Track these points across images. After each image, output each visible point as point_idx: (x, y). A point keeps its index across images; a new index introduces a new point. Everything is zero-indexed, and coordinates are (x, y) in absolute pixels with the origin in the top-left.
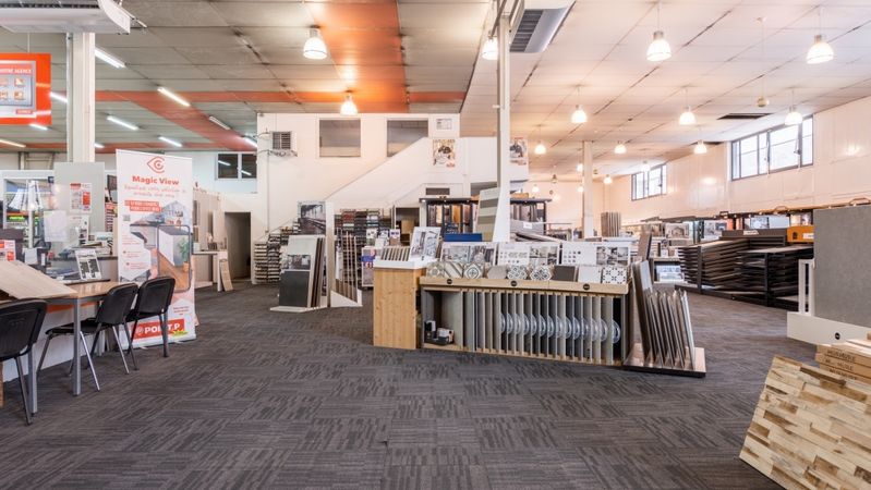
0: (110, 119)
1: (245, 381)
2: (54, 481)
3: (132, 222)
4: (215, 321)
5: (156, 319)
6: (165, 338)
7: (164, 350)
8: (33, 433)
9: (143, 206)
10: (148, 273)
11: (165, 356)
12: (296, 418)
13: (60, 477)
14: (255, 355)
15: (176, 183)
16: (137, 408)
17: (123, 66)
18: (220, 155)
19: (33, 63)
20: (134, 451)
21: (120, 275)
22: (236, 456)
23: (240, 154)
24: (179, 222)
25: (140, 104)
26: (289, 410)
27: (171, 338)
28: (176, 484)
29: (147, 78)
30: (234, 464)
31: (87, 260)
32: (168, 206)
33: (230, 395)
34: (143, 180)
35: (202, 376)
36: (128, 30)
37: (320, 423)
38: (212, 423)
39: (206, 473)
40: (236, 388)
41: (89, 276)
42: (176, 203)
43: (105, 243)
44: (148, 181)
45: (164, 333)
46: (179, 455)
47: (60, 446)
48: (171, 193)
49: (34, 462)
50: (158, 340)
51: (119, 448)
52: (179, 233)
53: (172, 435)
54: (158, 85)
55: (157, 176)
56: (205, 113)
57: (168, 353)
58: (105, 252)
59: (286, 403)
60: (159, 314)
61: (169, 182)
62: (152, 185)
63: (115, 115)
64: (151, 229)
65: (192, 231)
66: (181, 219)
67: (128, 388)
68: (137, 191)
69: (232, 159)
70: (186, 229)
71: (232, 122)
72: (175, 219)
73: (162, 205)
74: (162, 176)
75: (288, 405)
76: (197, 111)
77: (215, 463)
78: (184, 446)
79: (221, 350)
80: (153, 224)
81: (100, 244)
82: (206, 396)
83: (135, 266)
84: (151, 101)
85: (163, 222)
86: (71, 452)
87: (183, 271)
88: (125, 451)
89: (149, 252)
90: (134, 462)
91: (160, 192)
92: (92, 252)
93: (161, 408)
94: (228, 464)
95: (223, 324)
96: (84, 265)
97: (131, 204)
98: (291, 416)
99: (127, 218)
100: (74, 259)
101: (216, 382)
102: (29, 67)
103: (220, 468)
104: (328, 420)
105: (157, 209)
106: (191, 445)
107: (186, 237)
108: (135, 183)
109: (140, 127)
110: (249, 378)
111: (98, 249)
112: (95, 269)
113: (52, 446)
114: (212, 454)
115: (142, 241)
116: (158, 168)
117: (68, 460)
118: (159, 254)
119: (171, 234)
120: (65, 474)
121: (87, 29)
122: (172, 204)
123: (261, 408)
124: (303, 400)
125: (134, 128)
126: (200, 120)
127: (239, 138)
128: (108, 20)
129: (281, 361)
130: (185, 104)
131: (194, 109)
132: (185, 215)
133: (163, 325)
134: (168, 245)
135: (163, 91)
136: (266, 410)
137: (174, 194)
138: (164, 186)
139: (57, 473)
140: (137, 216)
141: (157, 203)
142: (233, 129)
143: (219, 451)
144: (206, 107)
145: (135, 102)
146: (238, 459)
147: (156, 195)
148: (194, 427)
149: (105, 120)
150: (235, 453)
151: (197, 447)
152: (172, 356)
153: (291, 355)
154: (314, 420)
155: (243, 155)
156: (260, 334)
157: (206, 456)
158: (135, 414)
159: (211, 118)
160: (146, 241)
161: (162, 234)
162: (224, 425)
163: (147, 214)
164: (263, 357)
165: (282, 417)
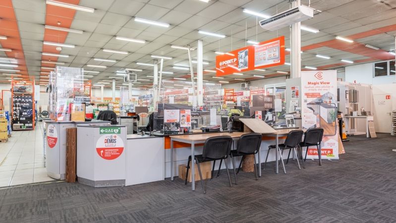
0: (317, 56)
1: (352, 185)
2: (252, 202)
3: (308, 103)
4: (355, 152)
5: (315, 147)
6: (320, 157)
7: (319, 162)
8: (257, 183)
9: (313, 95)
10: (315, 126)
11: (320, 165)
12: (367, 211)
13: (255, 201)
14: (366, 173)
15: (328, 83)
16: (294, 184)
17: (318, 31)
18: (375, 64)
19: (279, 41)
20: (283, 200)
21: (303, 126)
22: (322, 218)
23: (388, 62)
24: (330, 102)
25: (329, 46)
26: (366, 206)
27: (323, 157)
28: (290, 219)
29: (330, 34)
30: (319, 220)
31: (290, 119)
32: (324, 95)
33: (338, 189)
34: (313, 83)
35: (331, 177)
36: (313, 16)
37: (380, 218)
38: (321, 200)
39: (304, 219)
40: (344, 187)
41: (290, 126)
42: (329, 93)
43: (298, 112)
44: (315, 84)
45: (319, 154)
46: (298, 208)
47: (261, 190)
48: (326, 89)
49: (251, 193)
50: (317, 157)
51: (279, 198)
52: (330, 107)
53: (301, 199)
54: (336, 36)
55: (319, 81)
56: (363, 44)
57: (321, 164)
58: (298, 116)
59: (367, 201)
60: (317, 145)
61: (325, 83)
62: (317, 85)
63: (319, 54)
64: (317, 105)
65: (337, 106)
66: (331, 100)
67: (297, 175)
68: (310, 89)
69: (384, 65)
70: (334, 105)
71: (380, 45)
72: (328, 101)
73: (321, 94)
74: (321, 81)
75: (367, 203)
76: (358, 44)
77: (311, 217)
78: (303, 205)
79: (349, 167)
80: (318, 103)
81: (296, 113)
82: (326, 187)
83: (309, 122)
84: (333, 44)
85: (322, 102)
86: (264, 194)
87: (332, 126)
88: (280, 199)
89: (315, 116)
90: (280, 205)
91: (320, 88)
92: (292, 116)
93: (304, 187)
94: (316, 220)
95: (358, 155)
96: (289, 121)
97: (307, 95)
98: (365, 209)
99: (306, 101)
100: (285, 119)
101: (336, 182)
102: (277, 43)
103: (312, 220)
104: (387, 218)
105: (319, 96)
106: (306, 206)
107: (334, 109)
108: (309, 85)
109: (331, 57)
110: (354, 184)
111: (295, 114)
112: (293, 123)
113: (259, 189)
114: (311, 213)
115: (312, 111)
116: (320, 77)
117: (260, 196)
118: (320, 117)
119: (326, 108)
120: (257, 200)
121: (296, 21)
122: (327, 94)
123: (351, 200)
124: (378, 203)
125: (328, 58)
126: (361, 48)
127: (387, 53)
128: (304, 15)
129: (381, 179)
130: (350, 41)
131: (356, 43)
132: (333, 98)
133: (319, 150)
134: (325, 113)
135: (339, 38)
136: (353, 202)
137: (328, 88)
138: (323, 85)
139: (255, 199)
140: (310, 100)
141: (319, 93)
142: (381, 49)
143: (316, 213)
144: (362, 41)
145: (327, 46)
146: (322, 219)
147: (319, 90)
148: (313, 198)
149: (315, 56)
150: (322, 216)
151: (308, 208)
152: (323, 165)
153: (388, 178)
154: (378, 215)
155: (390, 62)
156: (377, 163)
157: (309, 213)
158: (293, 186)
159: (367, 46)
160: (314, 111)
161: (321, 107)
162: (326, 202)
163: (315, 99)
164: (370, 175)
165: (359, 208)
